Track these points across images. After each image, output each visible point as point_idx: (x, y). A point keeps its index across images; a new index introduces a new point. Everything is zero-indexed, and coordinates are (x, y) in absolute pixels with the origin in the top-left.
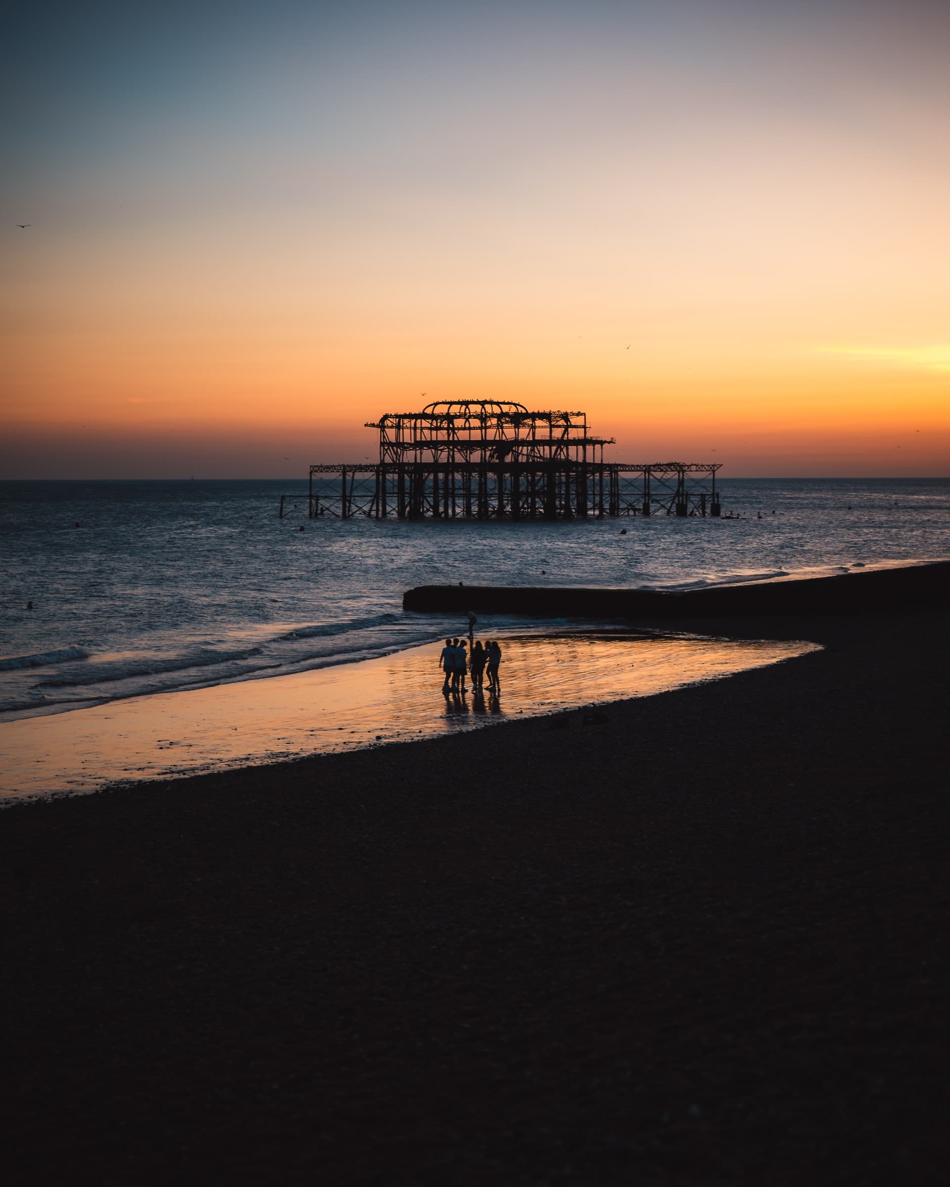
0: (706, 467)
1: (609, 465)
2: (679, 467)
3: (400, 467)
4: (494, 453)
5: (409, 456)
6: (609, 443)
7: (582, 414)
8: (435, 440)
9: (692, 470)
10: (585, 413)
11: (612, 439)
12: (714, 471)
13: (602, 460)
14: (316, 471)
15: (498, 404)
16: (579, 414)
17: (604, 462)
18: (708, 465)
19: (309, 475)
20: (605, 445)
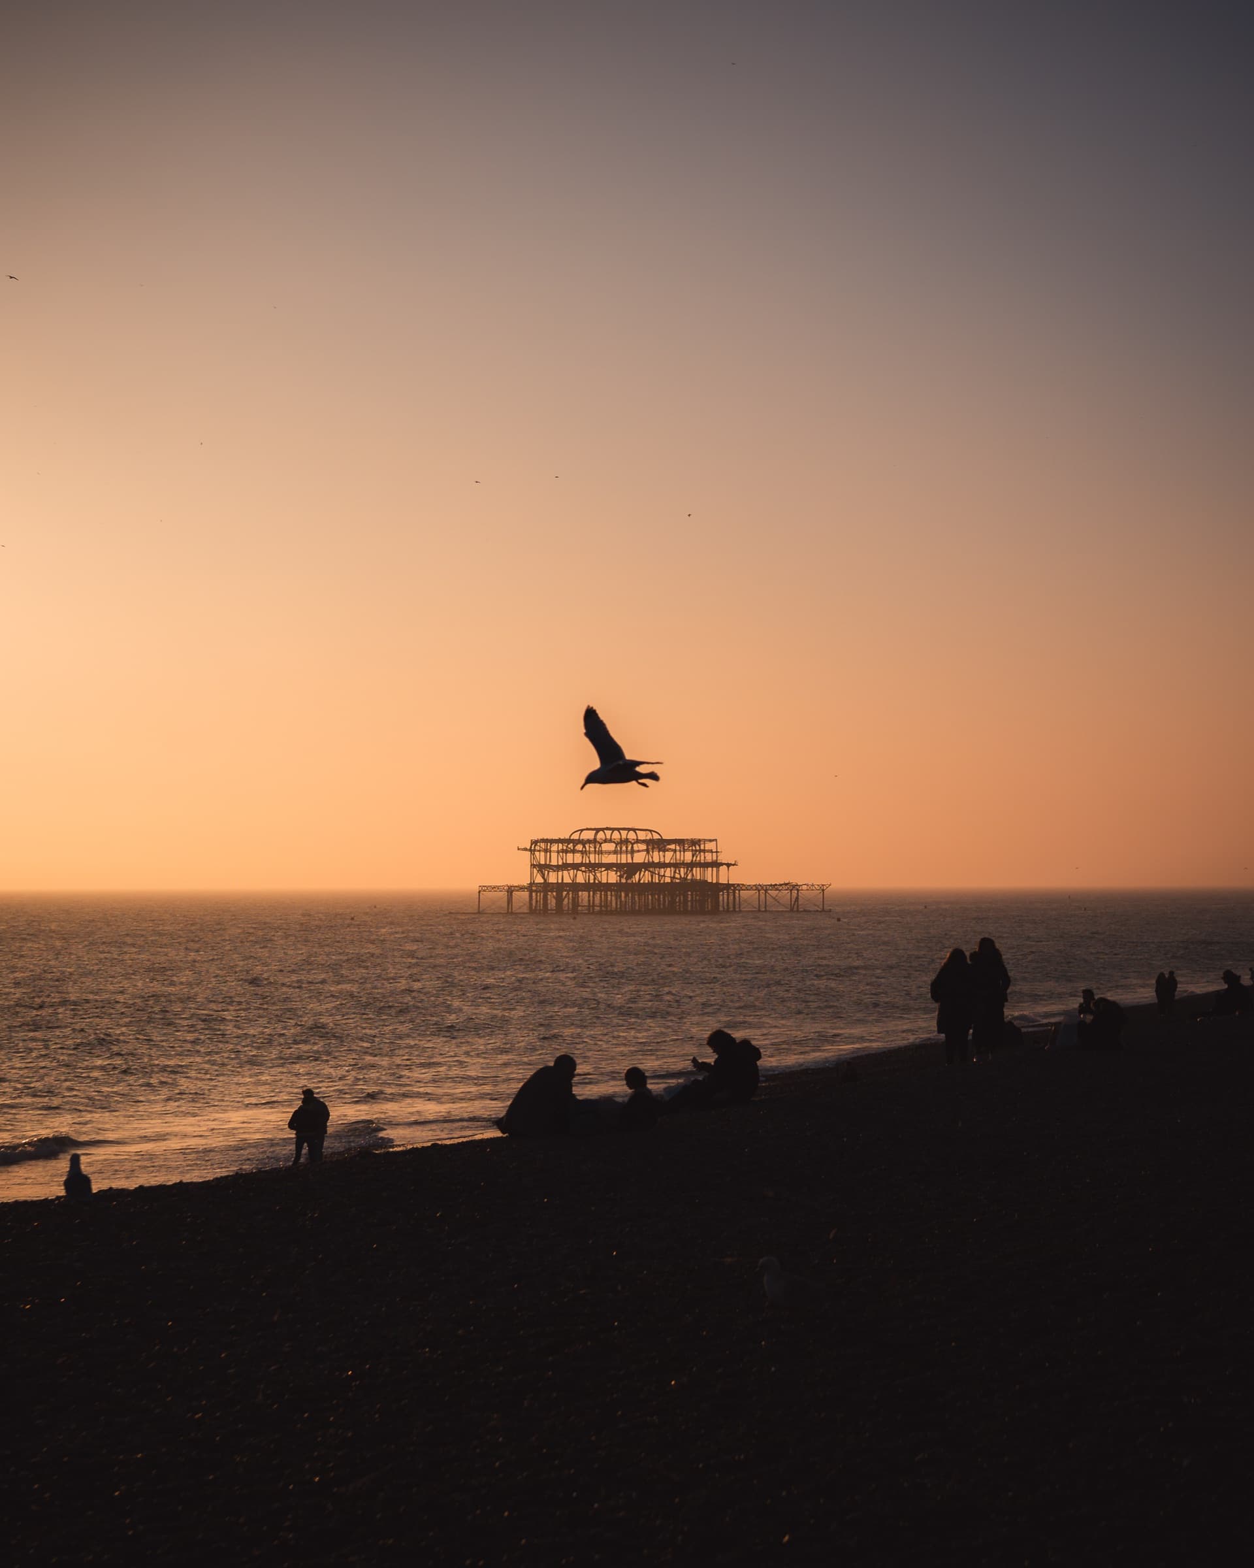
0: (816, 886)
1: (733, 885)
2: (793, 887)
3: (546, 887)
4: (624, 874)
5: (553, 878)
6: (733, 865)
7: (713, 840)
8: (572, 862)
9: (803, 889)
10: (716, 840)
11: (736, 862)
12: (823, 890)
13: (728, 881)
14: (484, 891)
15: (634, 830)
16: (711, 841)
17: (730, 883)
18: (818, 885)
19: (478, 894)
20: (731, 867)
